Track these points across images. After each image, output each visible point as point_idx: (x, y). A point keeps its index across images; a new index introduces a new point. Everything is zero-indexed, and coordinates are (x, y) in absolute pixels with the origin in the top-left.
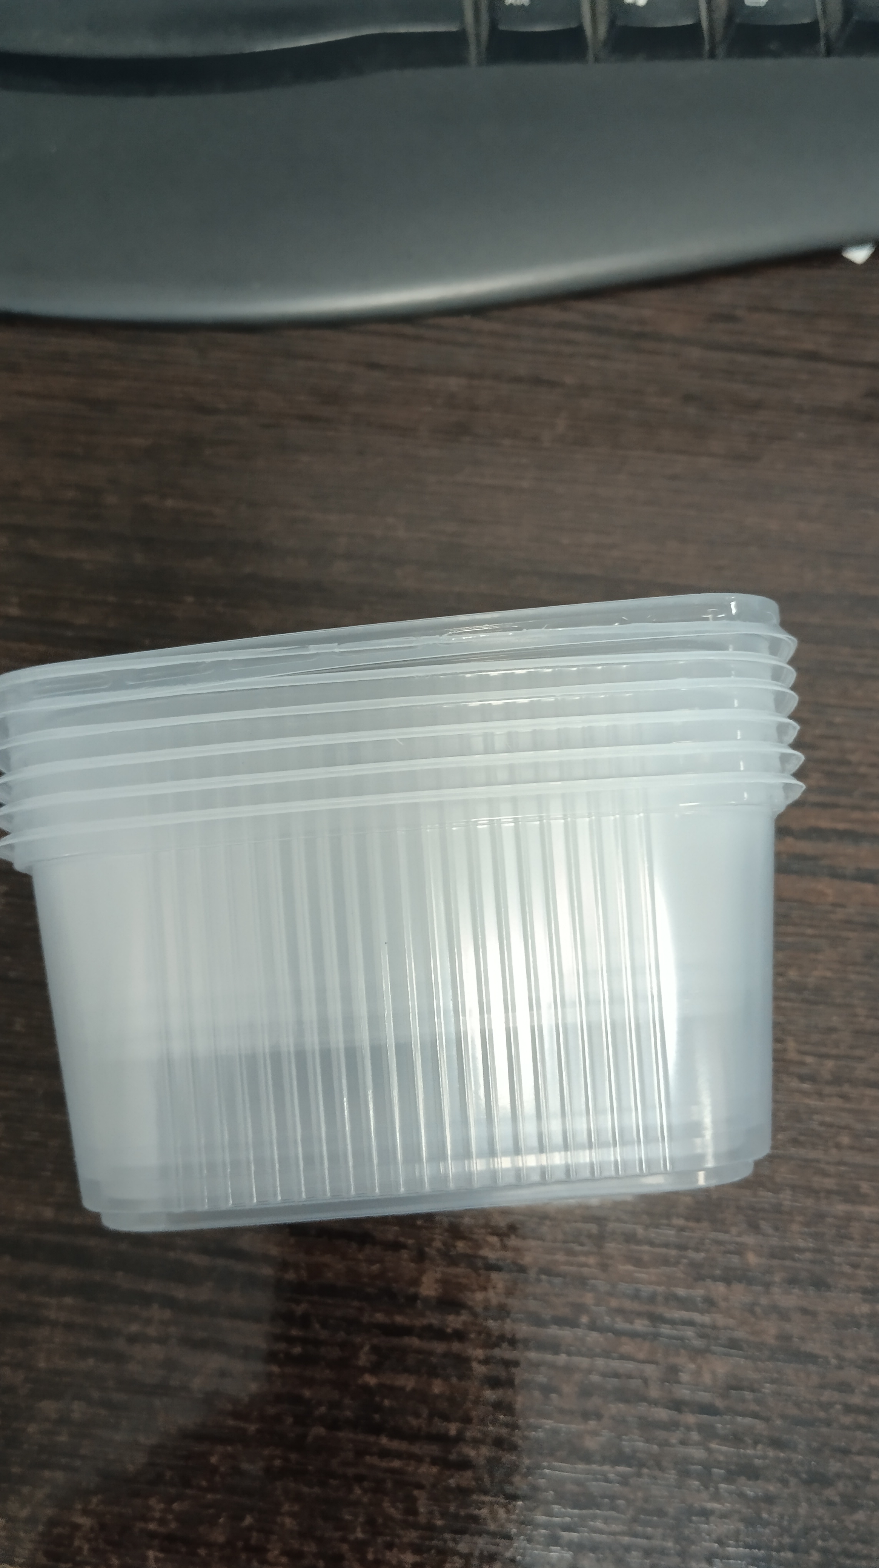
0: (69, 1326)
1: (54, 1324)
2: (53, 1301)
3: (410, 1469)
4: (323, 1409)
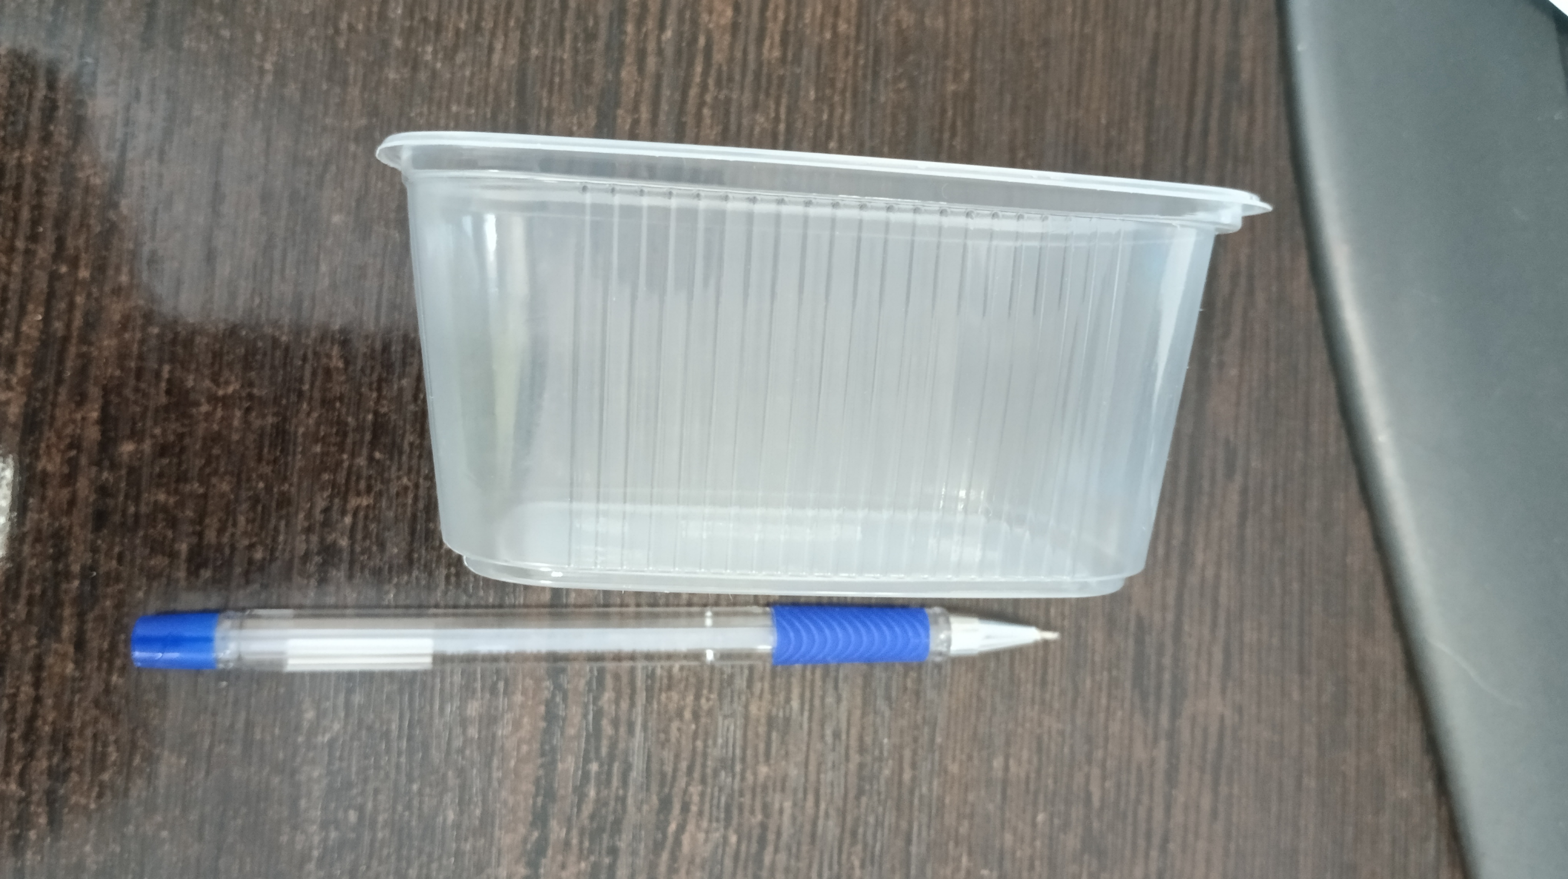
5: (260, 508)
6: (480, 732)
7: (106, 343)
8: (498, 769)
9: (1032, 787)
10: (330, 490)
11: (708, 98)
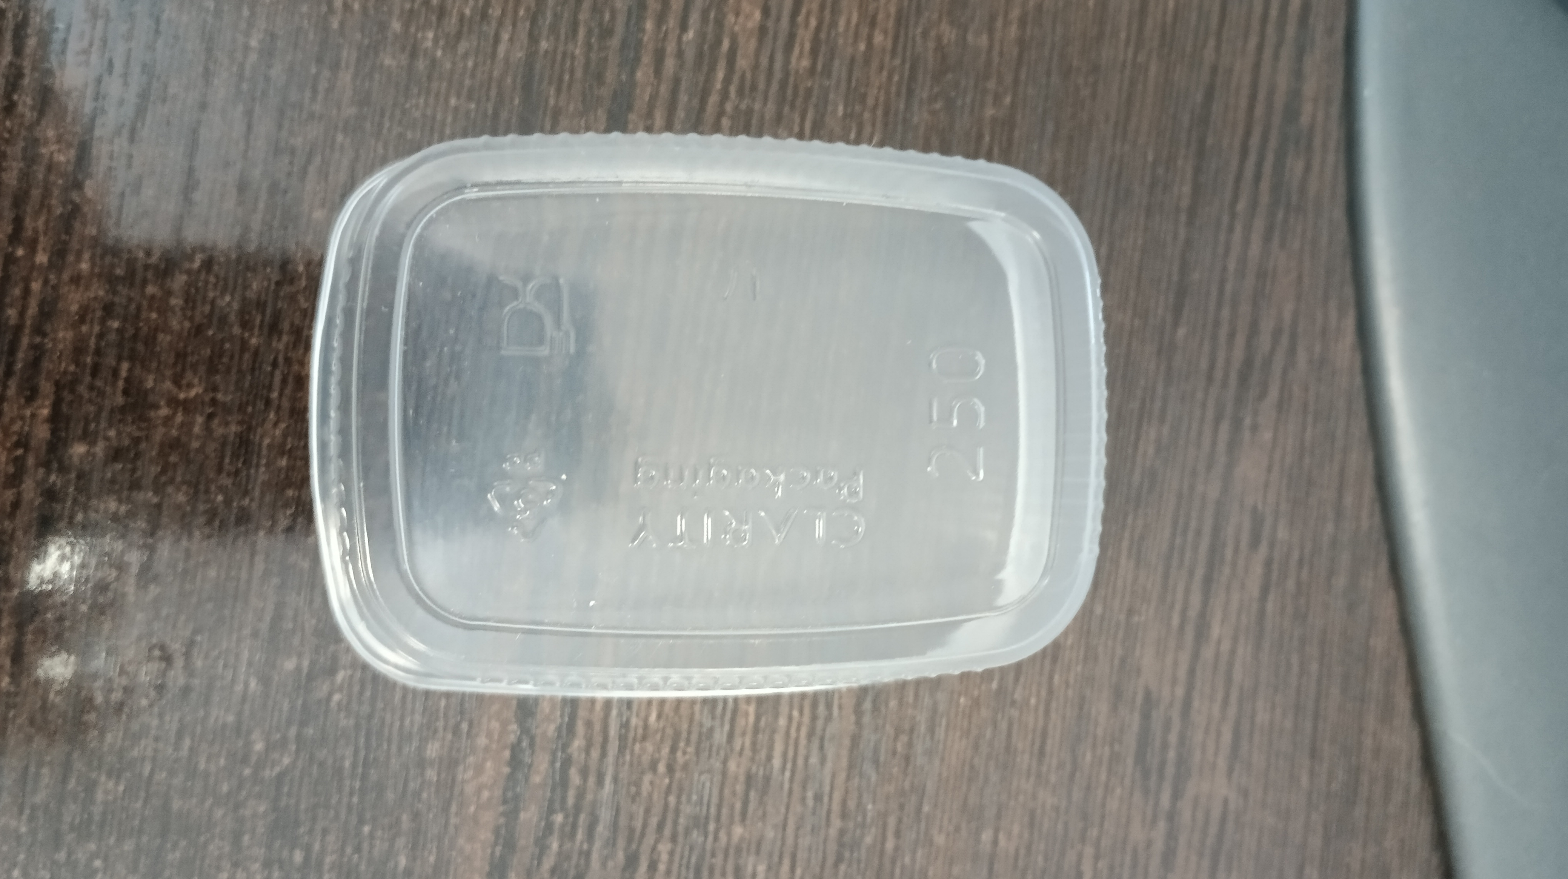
5: (217, 523)
6: (439, 775)
7: (61, 335)
8: (457, 814)
9: (1021, 863)
10: (294, 508)
11: (729, 107)
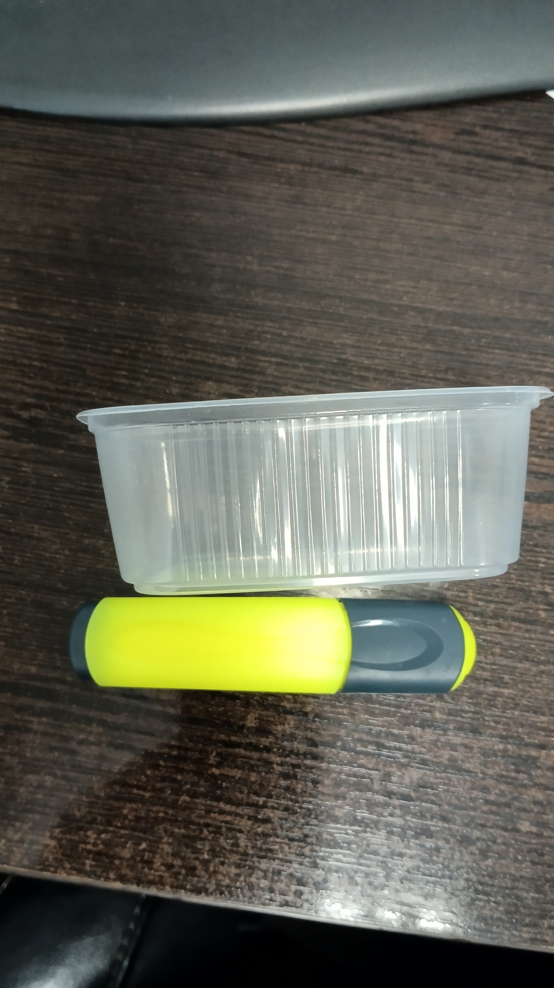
0: (45, 734)
1: (36, 732)
2: (35, 720)
3: (236, 822)
4: (188, 786)
